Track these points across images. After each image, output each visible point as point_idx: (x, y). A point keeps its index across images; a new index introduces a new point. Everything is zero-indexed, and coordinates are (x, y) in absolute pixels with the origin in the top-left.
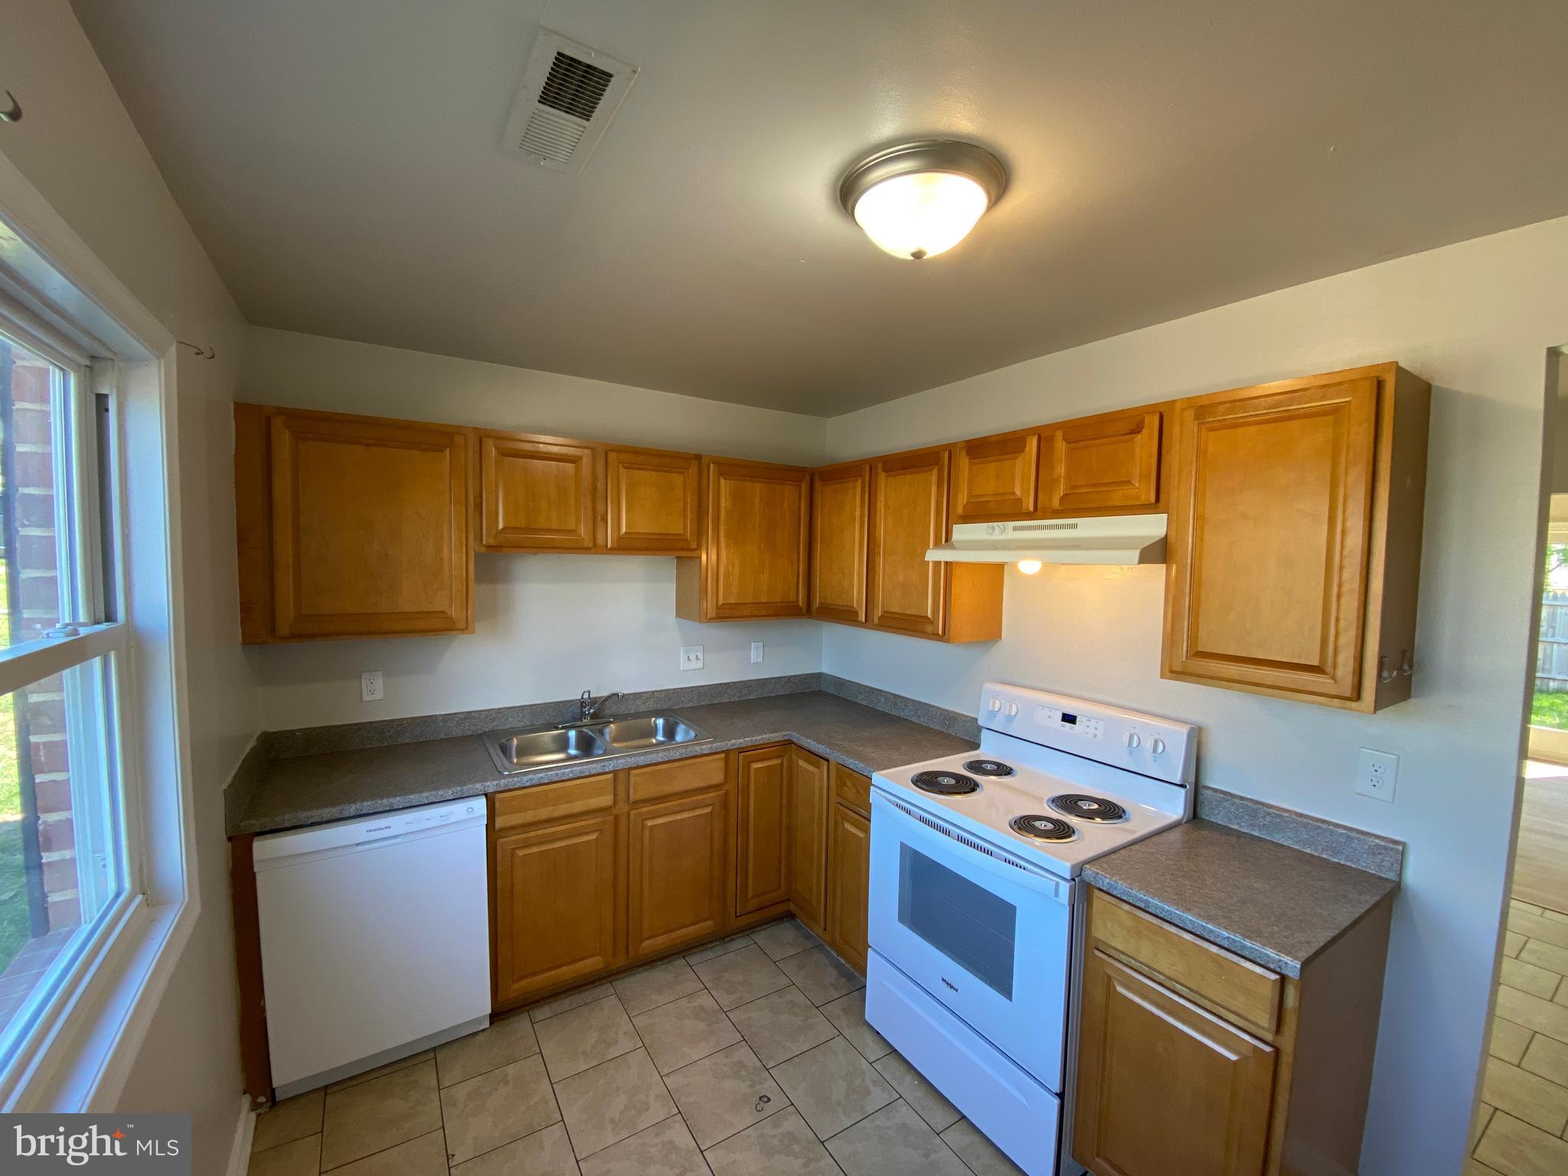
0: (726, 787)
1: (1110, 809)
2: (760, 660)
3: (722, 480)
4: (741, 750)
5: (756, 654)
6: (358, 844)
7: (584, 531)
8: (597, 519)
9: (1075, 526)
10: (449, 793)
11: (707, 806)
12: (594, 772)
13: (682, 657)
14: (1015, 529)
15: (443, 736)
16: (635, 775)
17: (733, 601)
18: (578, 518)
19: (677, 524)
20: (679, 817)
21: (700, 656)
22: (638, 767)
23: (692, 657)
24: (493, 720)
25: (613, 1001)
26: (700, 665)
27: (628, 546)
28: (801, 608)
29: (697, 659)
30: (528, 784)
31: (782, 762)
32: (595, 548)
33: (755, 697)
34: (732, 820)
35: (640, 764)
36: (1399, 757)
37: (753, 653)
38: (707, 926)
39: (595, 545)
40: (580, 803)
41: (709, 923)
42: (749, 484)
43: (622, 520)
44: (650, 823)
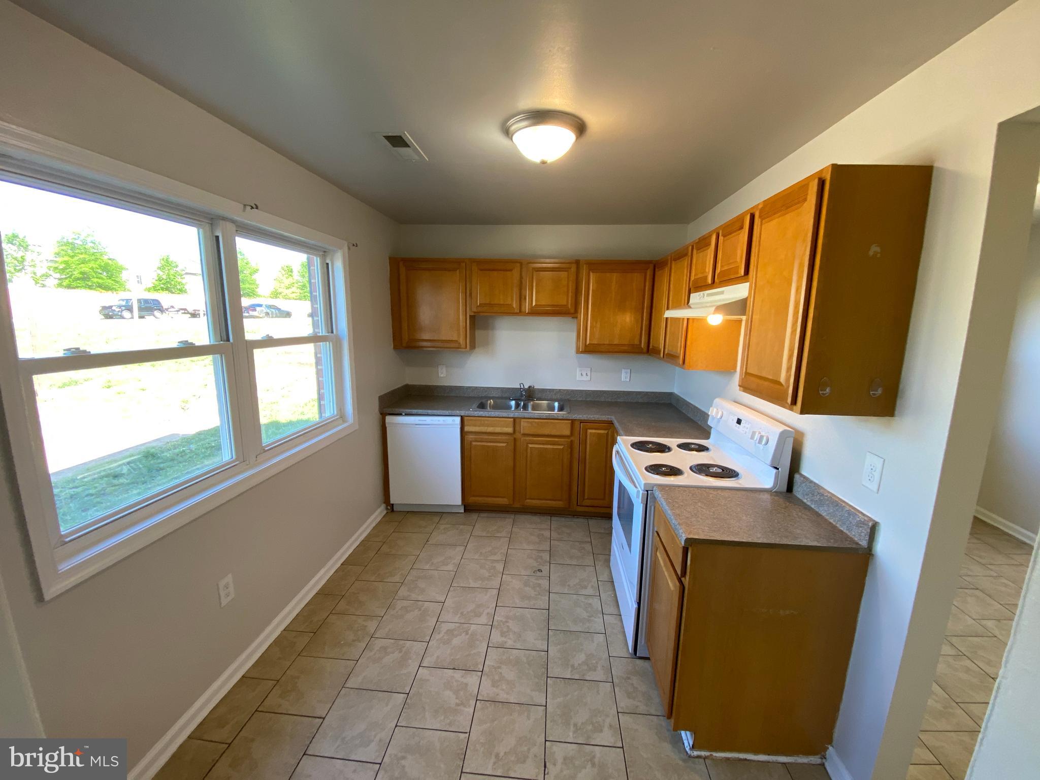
0: (572, 438)
1: (729, 472)
2: (628, 380)
3: (591, 274)
4: (582, 422)
5: (625, 376)
6: (416, 424)
7: (515, 305)
8: (521, 298)
9: (722, 293)
10: (447, 412)
11: (562, 445)
12: (504, 416)
13: (578, 373)
14: (709, 295)
15: (466, 396)
16: (523, 421)
17: (596, 343)
18: (512, 299)
19: (564, 300)
20: (545, 446)
21: (589, 374)
22: (524, 418)
23: (584, 374)
24: (486, 392)
25: (511, 520)
26: (588, 378)
27: (536, 312)
28: (642, 349)
29: (587, 375)
30: (476, 415)
31: (608, 432)
32: (520, 313)
33: (622, 401)
34: (576, 455)
35: (526, 417)
36: (884, 460)
37: (623, 375)
38: (560, 504)
39: (520, 311)
40: (499, 428)
41: (560, 502)
42: (608, 275)
43: (533, 299)
44: (530, 446)
